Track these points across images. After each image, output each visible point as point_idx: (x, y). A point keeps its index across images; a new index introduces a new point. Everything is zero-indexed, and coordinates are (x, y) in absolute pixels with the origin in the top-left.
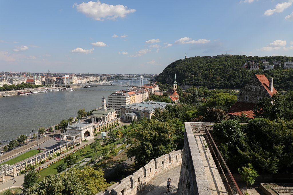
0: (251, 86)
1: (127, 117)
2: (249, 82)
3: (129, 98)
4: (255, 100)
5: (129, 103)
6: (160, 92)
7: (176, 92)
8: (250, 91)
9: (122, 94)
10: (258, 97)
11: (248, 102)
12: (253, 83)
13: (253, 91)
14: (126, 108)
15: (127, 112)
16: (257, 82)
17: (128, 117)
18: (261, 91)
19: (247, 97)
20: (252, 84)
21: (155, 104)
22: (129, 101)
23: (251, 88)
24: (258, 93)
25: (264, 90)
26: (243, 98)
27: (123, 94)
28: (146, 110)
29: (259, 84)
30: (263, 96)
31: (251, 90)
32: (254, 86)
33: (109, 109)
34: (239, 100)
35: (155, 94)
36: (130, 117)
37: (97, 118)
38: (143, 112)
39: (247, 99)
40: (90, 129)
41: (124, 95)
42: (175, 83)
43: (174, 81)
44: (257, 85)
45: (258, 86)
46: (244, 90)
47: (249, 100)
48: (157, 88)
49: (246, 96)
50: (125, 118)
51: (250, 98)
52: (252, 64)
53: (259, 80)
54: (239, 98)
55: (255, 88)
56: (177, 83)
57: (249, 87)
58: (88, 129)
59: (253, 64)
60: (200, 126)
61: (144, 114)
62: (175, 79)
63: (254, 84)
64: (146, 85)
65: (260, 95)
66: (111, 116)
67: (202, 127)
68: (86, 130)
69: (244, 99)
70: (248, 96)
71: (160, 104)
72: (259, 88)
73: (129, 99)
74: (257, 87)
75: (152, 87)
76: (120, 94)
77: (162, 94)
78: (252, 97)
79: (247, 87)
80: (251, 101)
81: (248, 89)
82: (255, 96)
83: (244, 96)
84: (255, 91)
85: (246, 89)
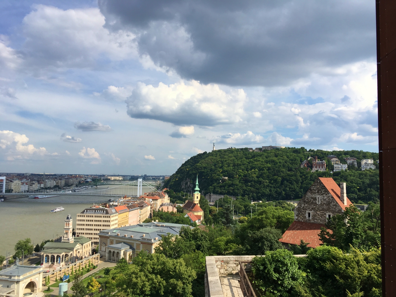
0: (313, 196)
1: (110, 252)
2: (311, 190)
3: (116, 217)
4: (322, 219)
5: (116, 226)
6: (172, 205)
7: (199, 205)
8: (312, 203)
9: (103, 210)
10: (325, 214)
11: (312, 221)
12: (316, 191)
13: (318, 203)
14: (110, 236)
15: (112, 243)
16: (323, 189)
17: (114, 252)
18: (329, 204)
19: (309, 214)
20: (315, 193)
21: (162, 226)
22: (116, 222)
23: (315, 199)
24: (325, 207)
25: (334, 202)
26: (303, 214)
27: (106, 210)
28: (145, 239)
29: (326, 193)
30: (333, 212)
31: (314, 202)
32: (318, 196)
33: (78, 238)
34: (298, 218)
35: (162, 210)
36: (116, 251)
37: (54, 256)
38: (140, 243)
39: (309, 216)
40: (37, 279)
41: (107, 213)
42: (197, 191)
43: (195, 187)
44: (322, 195)
45: (324, 195)
46: (304, 202)
47: (313, 219)
48: (166, 199)
49: (307, 212)
50: (107, 255)
51: (314, 216)
52: (314, 161)
53: (325, 186)
54: (297, 216)
55: (320, 199)
56: (200, 191)
57: (312, 198)
58: (33, 279)
59: (317, 161)
60: (231, 262)
61: (141, 245)
62: (197, 183)
63: (318, 192)
64: (147, 194)
65: (328, 210)
66: (80, 251)
67: (235, 264)
68: (28, 281)
69: (305, 217)
70: (311, 212)
71: (170, 227)
72: (326, 199)
73: (116, 220)
74: (324, 197)
75: (157, 197)
76: (99, 210)
77: (175, 210)
78: (317, 213)
79: (308, 197)
80: (316, 219)
81: (310, 201)
82: (321, 212)
83: (306, 212)
84: (321, 203)
85: (307, 200)
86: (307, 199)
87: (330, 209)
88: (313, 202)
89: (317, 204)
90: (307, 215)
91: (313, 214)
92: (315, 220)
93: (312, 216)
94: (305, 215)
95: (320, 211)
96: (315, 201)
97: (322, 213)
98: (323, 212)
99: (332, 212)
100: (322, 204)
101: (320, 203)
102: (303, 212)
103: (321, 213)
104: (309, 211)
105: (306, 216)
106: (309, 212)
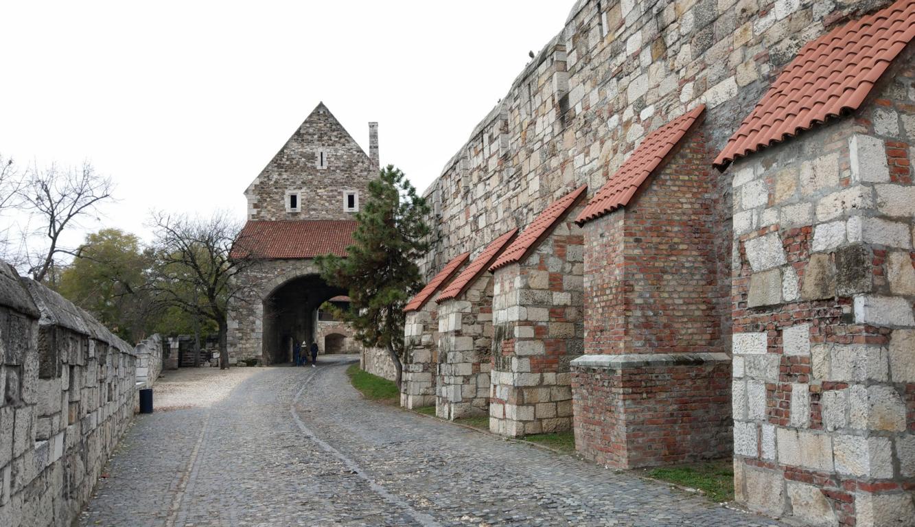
0: (308, 149)
4: (331, 207)
8: (304, 169)
10: (341, 194)
11: (302, 217)
12: (316, 137)
13: (319, 167)
16: (334, 131)
18: (351, 167)
19: (294, 199)
20: (310, 142)
23: (312, 157)
24: (339, 176)
25: (363, 162)
26: (276, 200)
29: (343, 140)
30: (361, 186)
31: (309, 165)
32: (320, 150)
34: (259, 213)
39: (294, 204)
44: (333, 145)
45: (338, 146)
46: (279, 167)
47: (307, 209)
49: (288, 193)
51: (309, 202)
53: (338, 124)
54: (256, 206)
55: (325, 156)
57: (302, 155)
63: (320, 139)
65: (349, 182)
69: (283, 208)
70: (298, 193)
72: (342, 156)
74: (336, 150)
78: (317, 194)
79: (292, 153)
80: (314, 210)
81: (297, 164)
82: (330, 188)
83: (283, 193)
84: (328, 168)
85: (288, 163)
86: (287, 160)
87: (354, 179)
88: (306, 165)
89: (318, 171)
90: (287, 202)
91: (304, 197)
92: (312, 213)
93: (303, 202)
94: (282, 202)
95: (324, 188)
96: (312, 162)
97: (332, 191)
98: (334, 188)
99: (358, 188)
100: (332, 169)
101: (325, 167)
102: (277, 193)
103: (328, 191)
104: (295, 189)
105: (284, 205)
106: (294, 192)
